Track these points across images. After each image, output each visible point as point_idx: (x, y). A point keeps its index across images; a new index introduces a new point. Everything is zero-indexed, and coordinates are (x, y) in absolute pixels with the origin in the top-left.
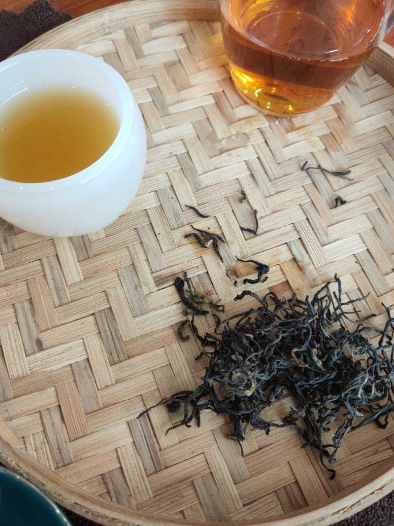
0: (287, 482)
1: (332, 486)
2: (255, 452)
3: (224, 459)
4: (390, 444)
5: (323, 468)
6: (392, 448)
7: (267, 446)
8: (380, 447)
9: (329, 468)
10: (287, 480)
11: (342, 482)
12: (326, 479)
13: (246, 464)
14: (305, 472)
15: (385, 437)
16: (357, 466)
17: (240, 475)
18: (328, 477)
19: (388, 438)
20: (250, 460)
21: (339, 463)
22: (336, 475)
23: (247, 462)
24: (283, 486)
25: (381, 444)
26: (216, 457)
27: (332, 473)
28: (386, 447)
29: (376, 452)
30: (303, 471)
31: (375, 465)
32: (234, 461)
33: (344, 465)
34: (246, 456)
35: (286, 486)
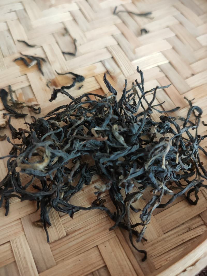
0: (95, 267)
1: (144, 268)
2: (62, 238)
3: (30, 247)
4: (203, 220)
5: (134, 250)
6: (205, 224)
7: (75, 231)
8: (193, 224)
9: (140, 249)
10: (95, 265)
11: (155, 263)
12: (137, 261)
13: (52, 251)
14: (115, 255)
15: (197, 214)
16: (170, 245)
17: (45, 262)
18: (139, 259)
19: (200, 215)
20: (57, 247)
21: (151, 243)
22: (148, 257)
23: (54, 249)
24: (91, 271)
25: (194, 221)
26: (21, 245)
27: (144, 254)
28: (199, 224)
29: (190, 229)
30: (113, 254)
31: (188, 243)
32: (40, 248)
33: (156, 245)
34: (54, 242)
35: (95, 271)
